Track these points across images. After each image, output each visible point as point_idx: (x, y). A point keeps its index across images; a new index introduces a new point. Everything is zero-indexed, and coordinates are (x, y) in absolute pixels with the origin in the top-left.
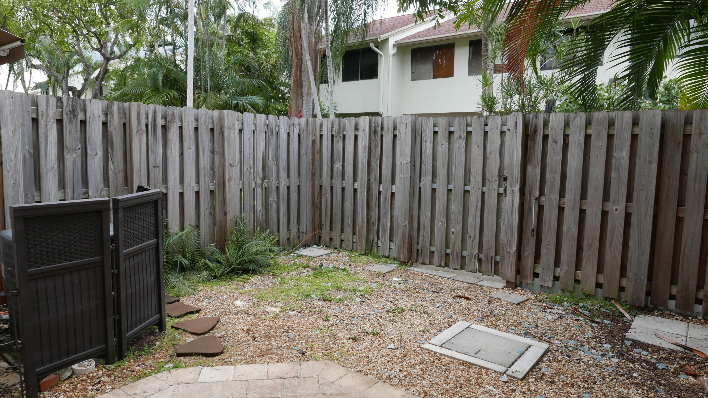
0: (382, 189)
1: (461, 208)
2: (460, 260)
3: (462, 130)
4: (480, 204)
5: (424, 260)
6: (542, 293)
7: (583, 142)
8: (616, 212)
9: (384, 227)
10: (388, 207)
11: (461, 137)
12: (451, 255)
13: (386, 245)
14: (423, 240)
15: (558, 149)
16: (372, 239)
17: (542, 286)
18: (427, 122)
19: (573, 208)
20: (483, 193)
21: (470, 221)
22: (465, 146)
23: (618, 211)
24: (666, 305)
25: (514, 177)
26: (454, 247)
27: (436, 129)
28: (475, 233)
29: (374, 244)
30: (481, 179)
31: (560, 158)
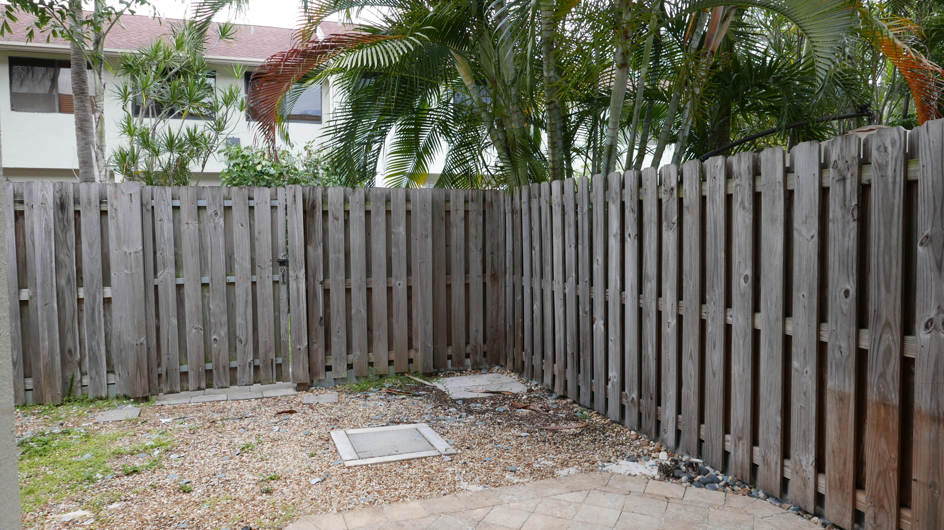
0: (85, 294)
1: (223, 306)
2: (228, 374)
3: (218, 204)
4: (250, 297)
5: (172, 388)
6: (337, 386)
7: (363, 218)
8: (400, 287)
9: (94, 354)
10: (100, 321)
11: (217, 214)
12: (214, 371)
13: (100, 380)
14: (168, 359)
15: (339, 226)
16: (70, 377)
17: (335, 379)
18: (160, 193)
19: (360, 288)
20: (254, 283)
21: (239, 320)
22: (223, 225)
23: (401, 286)
24: (445, 366)
25: (297, 261)
26: (217, 359)
27: (177, 203)
28: (247, 335)
29: (75, 384)
30: (249, 266)
31: (342, 236)
